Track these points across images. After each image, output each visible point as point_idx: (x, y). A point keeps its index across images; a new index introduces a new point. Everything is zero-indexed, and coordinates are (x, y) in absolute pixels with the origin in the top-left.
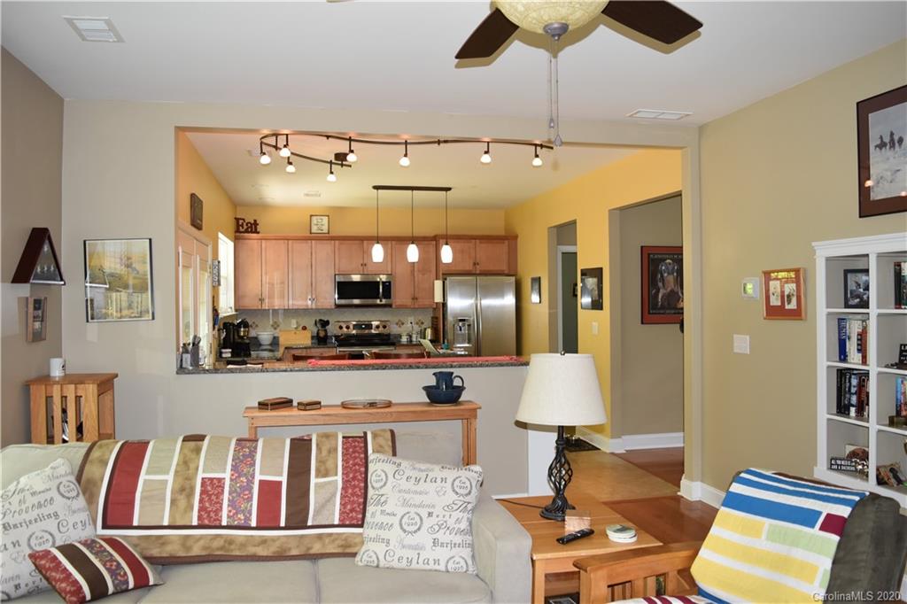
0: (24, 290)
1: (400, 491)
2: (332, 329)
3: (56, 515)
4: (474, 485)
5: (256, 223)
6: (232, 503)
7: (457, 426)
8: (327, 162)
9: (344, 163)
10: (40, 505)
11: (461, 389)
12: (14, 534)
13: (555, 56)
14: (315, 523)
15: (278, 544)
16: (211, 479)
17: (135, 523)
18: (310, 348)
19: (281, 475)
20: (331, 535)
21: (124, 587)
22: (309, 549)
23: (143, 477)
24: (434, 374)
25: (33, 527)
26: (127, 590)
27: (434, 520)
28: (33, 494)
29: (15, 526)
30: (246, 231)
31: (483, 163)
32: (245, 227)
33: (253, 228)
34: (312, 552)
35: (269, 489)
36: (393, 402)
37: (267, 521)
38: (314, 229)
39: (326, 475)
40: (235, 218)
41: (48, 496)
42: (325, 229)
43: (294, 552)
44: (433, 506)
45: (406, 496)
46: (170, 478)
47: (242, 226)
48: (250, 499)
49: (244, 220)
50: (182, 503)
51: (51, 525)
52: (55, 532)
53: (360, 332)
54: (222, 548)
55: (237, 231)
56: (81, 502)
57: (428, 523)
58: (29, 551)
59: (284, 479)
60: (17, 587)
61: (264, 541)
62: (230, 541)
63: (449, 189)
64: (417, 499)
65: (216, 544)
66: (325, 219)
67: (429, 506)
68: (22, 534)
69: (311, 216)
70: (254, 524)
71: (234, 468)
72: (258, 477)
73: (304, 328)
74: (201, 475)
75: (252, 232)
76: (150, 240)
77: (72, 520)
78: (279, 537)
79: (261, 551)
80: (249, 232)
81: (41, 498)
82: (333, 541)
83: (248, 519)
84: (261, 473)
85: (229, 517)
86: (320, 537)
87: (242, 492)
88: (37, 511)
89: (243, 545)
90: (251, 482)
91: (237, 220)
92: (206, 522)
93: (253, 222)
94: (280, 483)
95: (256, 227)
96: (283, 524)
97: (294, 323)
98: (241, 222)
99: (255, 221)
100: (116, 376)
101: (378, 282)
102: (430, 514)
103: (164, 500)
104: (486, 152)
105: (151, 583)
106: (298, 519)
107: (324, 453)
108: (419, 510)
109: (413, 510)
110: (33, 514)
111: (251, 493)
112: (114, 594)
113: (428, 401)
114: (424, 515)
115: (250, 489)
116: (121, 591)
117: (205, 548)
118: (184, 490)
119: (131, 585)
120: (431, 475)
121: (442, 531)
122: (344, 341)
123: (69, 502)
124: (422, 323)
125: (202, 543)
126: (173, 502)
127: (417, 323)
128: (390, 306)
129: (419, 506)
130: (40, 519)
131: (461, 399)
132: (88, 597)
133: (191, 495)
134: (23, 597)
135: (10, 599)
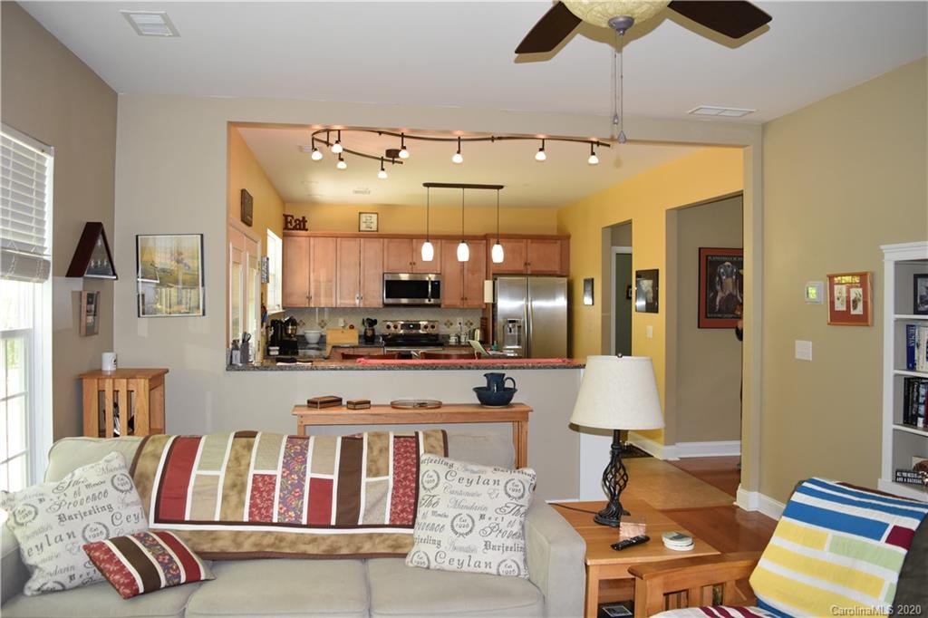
0: (77, 284)
1: (451, 493)
2: (380, 329)
3: (110, 507)
4: (527, 489)
5: (304, 220)
6: (283, 500)
7: (508, 429)
8: (378, 159)
9: (396, 159)
10: (94, 498)
11: (512, 391)
12: (69, 526)
13: (619, 50)
14: (366, 523)
15: (328, 542)
16: (263, 476)
17: (187, 518)
18: (357, 347)
19: (332, 474)
20: (381, 535)
21: (176, 581)
22: (359, 548)
23: (195, 472)
24: (485, 375)
25: (88, 519)
26: (179, 584)
27: (486, 523)
28: (88, 486)
29: (70, 518)
30: (295, 228)
31: (537, 161)
32: (294, 224)
33: (301, 225)
34: (362, 551)
35: (321, 488)
36: (444, 402)
37: (319, 519)
38: (363, 227)
39: (376, 475)
40: (284, 215)
41: (102, 488)
42: (374, 227)
43: (344, 551)
44: (486, 508)
45: (459, 498)
46: (222, 473)
47: (291, 222)
48: (301, 497)
49: (292, 216)
50: (234, 499)
51: (105, 517)
52: (109, 524)
53: (407, 331)
54: (272, 545)
55: (286, 228)
56: (134, 495)
57: (480, 525)
58: (85, 543)
59: (335, 477)
60: (72, 577)
61: (314, 539)
62: (281, 538)
63: (501, 187)
64: (470, 501)
65: (267, 541)
66: (375, 217)
67: (480, 508)
68: (76, 526)
69: (360, 213)
70: (304, 521)
71: (286, 465)
72: (309, 475)
73: (352, 327)
74: (252, 472)
75: (300, 229)
76: (202, 235)
77: (125, 513)
78: (330, 536)
79: (311, 549)
80: (297, 229)
81: (96, 490)
82: (384, 541)
83: (299, 516)
84: (313, 471)
85: (280, 514)
86: (370, 536)
87: (293, 490)
88: (91, 504)
89: (293, 543)
90: (302, 480)
91: (286, 216)
92: (257, 519)
93: (301, 219)
94: (331, 481)
95: (304, 225)
96: (333, 522)
97: (341, 322)
98: (289, 218)
99: (304, 218)
100: (167, 371)
101: (427, 282)
102: (482, 517)
103: (215, 495)
104: (541, 150)
105: (203, 578)
106: (349, 518)
107: (376, 452)
108: (471, 512)
109: (465, 512)
110: (88, 506)
111: (302, 491)
112: (166, 587)
113: (479, 402)
114: (477, 518)
115: (301, 487)
116: (174, 584)
117: (256, 545)
118: (236, 486)
119: (183, 579)
120: (484, 477)
121: (494, 534)
122: (392, 340)
123: (123, 495)
124: (471, 324)
125: (252, 539)
126: (225, 497)
127: (466, 324)
128: (439, 306)
129: (471, 508)
130: (94, 511)
131: (512, 401)
132: (141, 590)
133: (242, 491)
134: (77, 587)
135: (64, 589)
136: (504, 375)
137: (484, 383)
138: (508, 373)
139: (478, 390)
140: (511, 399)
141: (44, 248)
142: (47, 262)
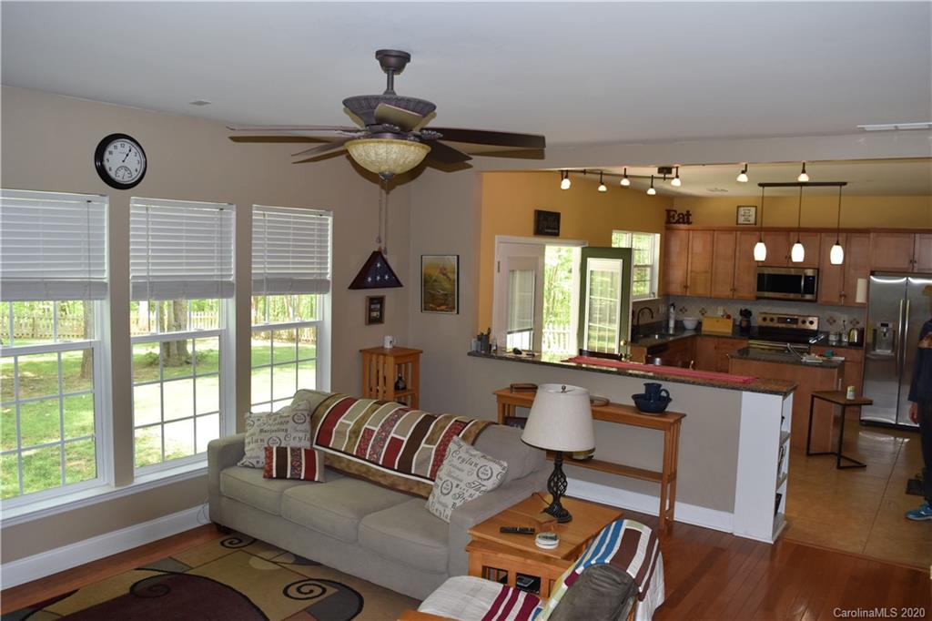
2: (757, 320)
3: (286, 430)
5: (688, 214)
6: (373, 447)
8: (649, 177)
9: (667, 176)
10: (281, 423)
11: (668, 400)
12: (263, 436)
14: (416, 473)
15: (392, 479)
16: (369, 430)
17: (330, 446)
18: (730, 338)
19: (405, 437)
20: (424, 483)
23: (341, 420)
24: (644, 384)
25: (274, 434)
26: (299, 479)
27: (457, 490)
28: (281, 417)
29: (265, 431)
30: (678, 222)
32: (676, 218)
33: (686, 218)
34: (412, 491)
35: (396, 443)
36: (612, 402)
37: (388, 464)
38: (741, 220)
39: (429, 444)
40: (667, 210)
41: (286, 420)
42: (752, 219)
43: (402, 488)
44: (461, 481)
45: (452, 469)
46: (352, 424)
47: (673, 217)
48: (383, 447)
49: (675, 211)
50: (353, 440)
51: (282, 435)
52: (282, 439)
53: (784, 325)
54: (365, 473)
55: (668, 222)
56: (307, 426)
58: (266, 446)
59: (406, 440)
60: (258, 462)
61: (385, 475)
62: (369, 469)
63: (845, 184)
64: (457, 473)
65: (364, 469)
66: (753, 210)
67: (459, 480)
68: (266, 436)
69: (738, 207)
70: (381, 463)
71: (383, 426)
72: (392, 434)
73: (729, 317)
74: (366, 426)
75: (684, 223)
76: (458, 257)
77: (293, 435)
78: (393, 475)
79: (383, 481)
80: (680, 223)
81: (283, 420)
83: (378, 459)
84: (395, 433)
85: (370, 455)
86: (418, 482)
87: (381, 440)
88: (278, 427)
89: (374, 475)
90: (387, 437)
91: (668, 212)
92: (359, 455)
93: (685, 213)
94: (403, 441)
95: (688, 219)
96: (396, 468)
97: (720, 313)
98: (672, 213)
99: (688, 212)
100: (422, 352)
101: (800, 276)
102: (458, 486)
103: (345, 435)
105: (316, 479)
106: (405, 467)
107: (438, 428)
108: (453, 481)
109: (450, 479)
110: (275, 428)
111: (384, 444)
112: (290, 479)
113: (635, 407)
114: (455, 485)
115: (385, 441)
116: (296, 478)
117: (357, 470)
118: (355, 432)
119: (302, 477)
120: (472, 459)
121: (460, 499)
122: (766, 333)
123: (296, 425)
125: (356, 466)
126: (349, 438)
127: (851, 323)
128: (814, 301)
129: (454, 478)
130: (278, 430)
131: (667, 410)
132: (274, 476)
133: (357, 437)
134: (259, 468)
135: (254, 467)
136: (660, 385)
137: (642, 391)
138: (665, 385)
139: (635, 397)
140: (665, 407)
141: (327, 274)
142: (329, 281)
